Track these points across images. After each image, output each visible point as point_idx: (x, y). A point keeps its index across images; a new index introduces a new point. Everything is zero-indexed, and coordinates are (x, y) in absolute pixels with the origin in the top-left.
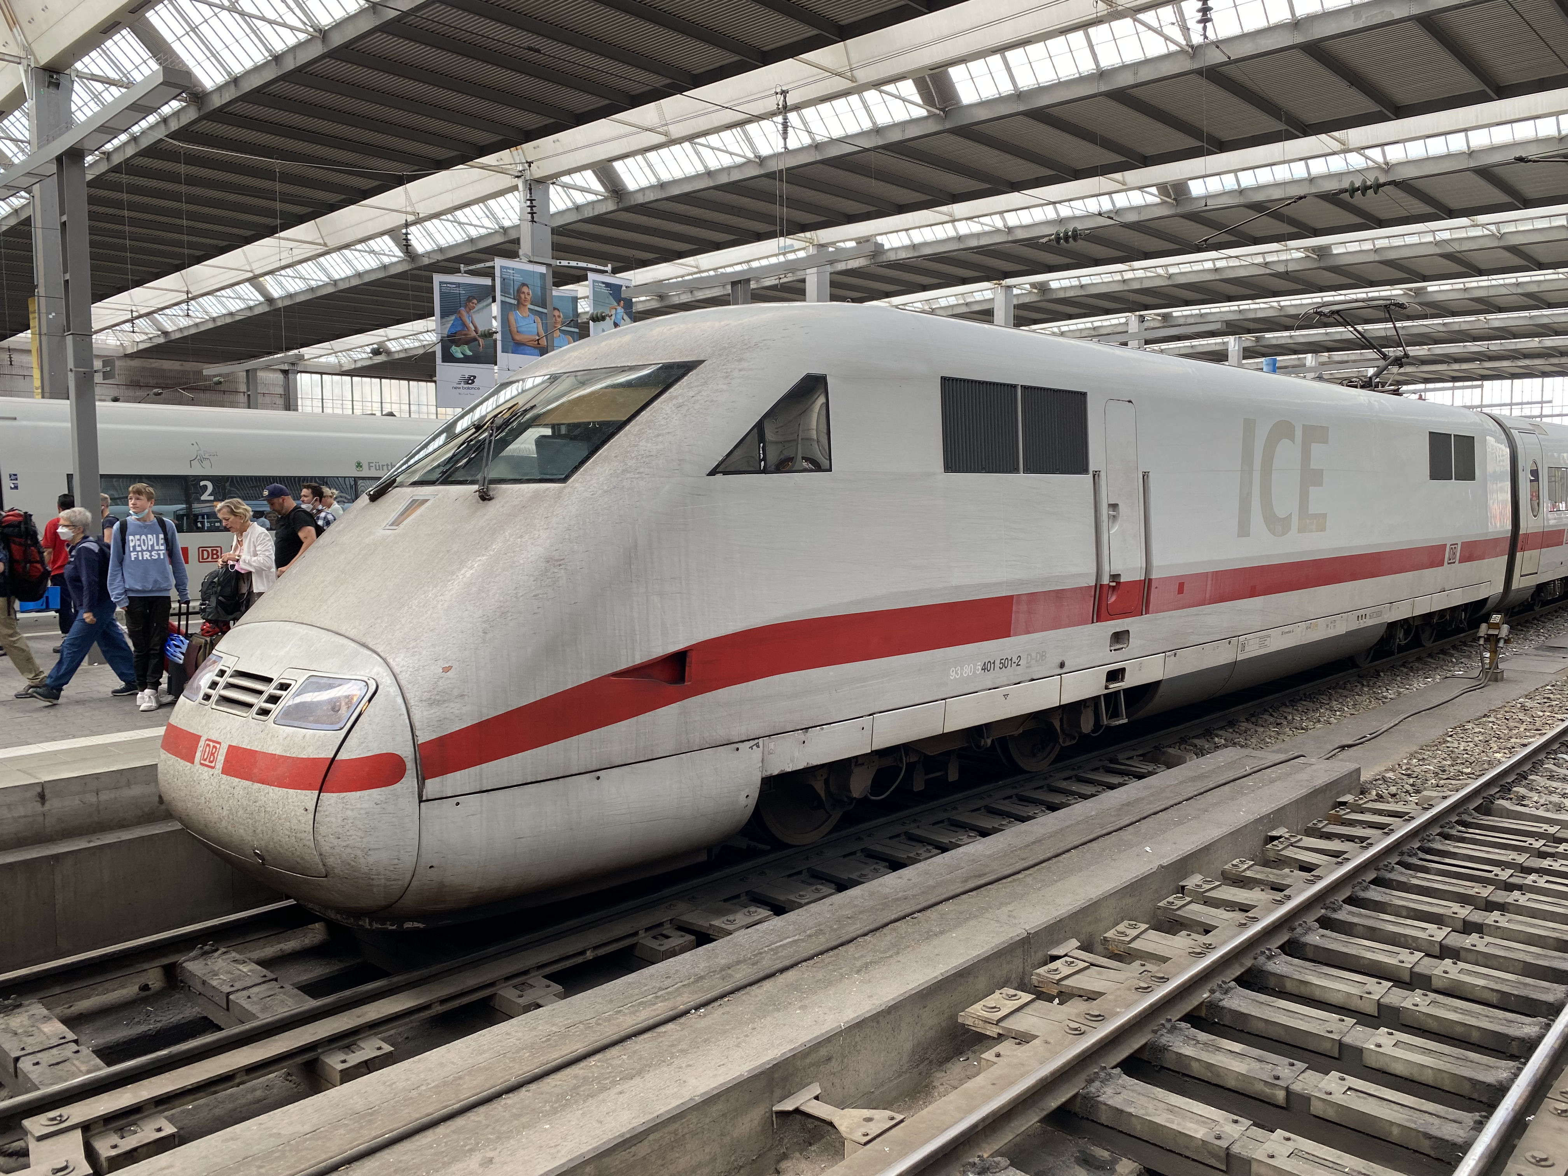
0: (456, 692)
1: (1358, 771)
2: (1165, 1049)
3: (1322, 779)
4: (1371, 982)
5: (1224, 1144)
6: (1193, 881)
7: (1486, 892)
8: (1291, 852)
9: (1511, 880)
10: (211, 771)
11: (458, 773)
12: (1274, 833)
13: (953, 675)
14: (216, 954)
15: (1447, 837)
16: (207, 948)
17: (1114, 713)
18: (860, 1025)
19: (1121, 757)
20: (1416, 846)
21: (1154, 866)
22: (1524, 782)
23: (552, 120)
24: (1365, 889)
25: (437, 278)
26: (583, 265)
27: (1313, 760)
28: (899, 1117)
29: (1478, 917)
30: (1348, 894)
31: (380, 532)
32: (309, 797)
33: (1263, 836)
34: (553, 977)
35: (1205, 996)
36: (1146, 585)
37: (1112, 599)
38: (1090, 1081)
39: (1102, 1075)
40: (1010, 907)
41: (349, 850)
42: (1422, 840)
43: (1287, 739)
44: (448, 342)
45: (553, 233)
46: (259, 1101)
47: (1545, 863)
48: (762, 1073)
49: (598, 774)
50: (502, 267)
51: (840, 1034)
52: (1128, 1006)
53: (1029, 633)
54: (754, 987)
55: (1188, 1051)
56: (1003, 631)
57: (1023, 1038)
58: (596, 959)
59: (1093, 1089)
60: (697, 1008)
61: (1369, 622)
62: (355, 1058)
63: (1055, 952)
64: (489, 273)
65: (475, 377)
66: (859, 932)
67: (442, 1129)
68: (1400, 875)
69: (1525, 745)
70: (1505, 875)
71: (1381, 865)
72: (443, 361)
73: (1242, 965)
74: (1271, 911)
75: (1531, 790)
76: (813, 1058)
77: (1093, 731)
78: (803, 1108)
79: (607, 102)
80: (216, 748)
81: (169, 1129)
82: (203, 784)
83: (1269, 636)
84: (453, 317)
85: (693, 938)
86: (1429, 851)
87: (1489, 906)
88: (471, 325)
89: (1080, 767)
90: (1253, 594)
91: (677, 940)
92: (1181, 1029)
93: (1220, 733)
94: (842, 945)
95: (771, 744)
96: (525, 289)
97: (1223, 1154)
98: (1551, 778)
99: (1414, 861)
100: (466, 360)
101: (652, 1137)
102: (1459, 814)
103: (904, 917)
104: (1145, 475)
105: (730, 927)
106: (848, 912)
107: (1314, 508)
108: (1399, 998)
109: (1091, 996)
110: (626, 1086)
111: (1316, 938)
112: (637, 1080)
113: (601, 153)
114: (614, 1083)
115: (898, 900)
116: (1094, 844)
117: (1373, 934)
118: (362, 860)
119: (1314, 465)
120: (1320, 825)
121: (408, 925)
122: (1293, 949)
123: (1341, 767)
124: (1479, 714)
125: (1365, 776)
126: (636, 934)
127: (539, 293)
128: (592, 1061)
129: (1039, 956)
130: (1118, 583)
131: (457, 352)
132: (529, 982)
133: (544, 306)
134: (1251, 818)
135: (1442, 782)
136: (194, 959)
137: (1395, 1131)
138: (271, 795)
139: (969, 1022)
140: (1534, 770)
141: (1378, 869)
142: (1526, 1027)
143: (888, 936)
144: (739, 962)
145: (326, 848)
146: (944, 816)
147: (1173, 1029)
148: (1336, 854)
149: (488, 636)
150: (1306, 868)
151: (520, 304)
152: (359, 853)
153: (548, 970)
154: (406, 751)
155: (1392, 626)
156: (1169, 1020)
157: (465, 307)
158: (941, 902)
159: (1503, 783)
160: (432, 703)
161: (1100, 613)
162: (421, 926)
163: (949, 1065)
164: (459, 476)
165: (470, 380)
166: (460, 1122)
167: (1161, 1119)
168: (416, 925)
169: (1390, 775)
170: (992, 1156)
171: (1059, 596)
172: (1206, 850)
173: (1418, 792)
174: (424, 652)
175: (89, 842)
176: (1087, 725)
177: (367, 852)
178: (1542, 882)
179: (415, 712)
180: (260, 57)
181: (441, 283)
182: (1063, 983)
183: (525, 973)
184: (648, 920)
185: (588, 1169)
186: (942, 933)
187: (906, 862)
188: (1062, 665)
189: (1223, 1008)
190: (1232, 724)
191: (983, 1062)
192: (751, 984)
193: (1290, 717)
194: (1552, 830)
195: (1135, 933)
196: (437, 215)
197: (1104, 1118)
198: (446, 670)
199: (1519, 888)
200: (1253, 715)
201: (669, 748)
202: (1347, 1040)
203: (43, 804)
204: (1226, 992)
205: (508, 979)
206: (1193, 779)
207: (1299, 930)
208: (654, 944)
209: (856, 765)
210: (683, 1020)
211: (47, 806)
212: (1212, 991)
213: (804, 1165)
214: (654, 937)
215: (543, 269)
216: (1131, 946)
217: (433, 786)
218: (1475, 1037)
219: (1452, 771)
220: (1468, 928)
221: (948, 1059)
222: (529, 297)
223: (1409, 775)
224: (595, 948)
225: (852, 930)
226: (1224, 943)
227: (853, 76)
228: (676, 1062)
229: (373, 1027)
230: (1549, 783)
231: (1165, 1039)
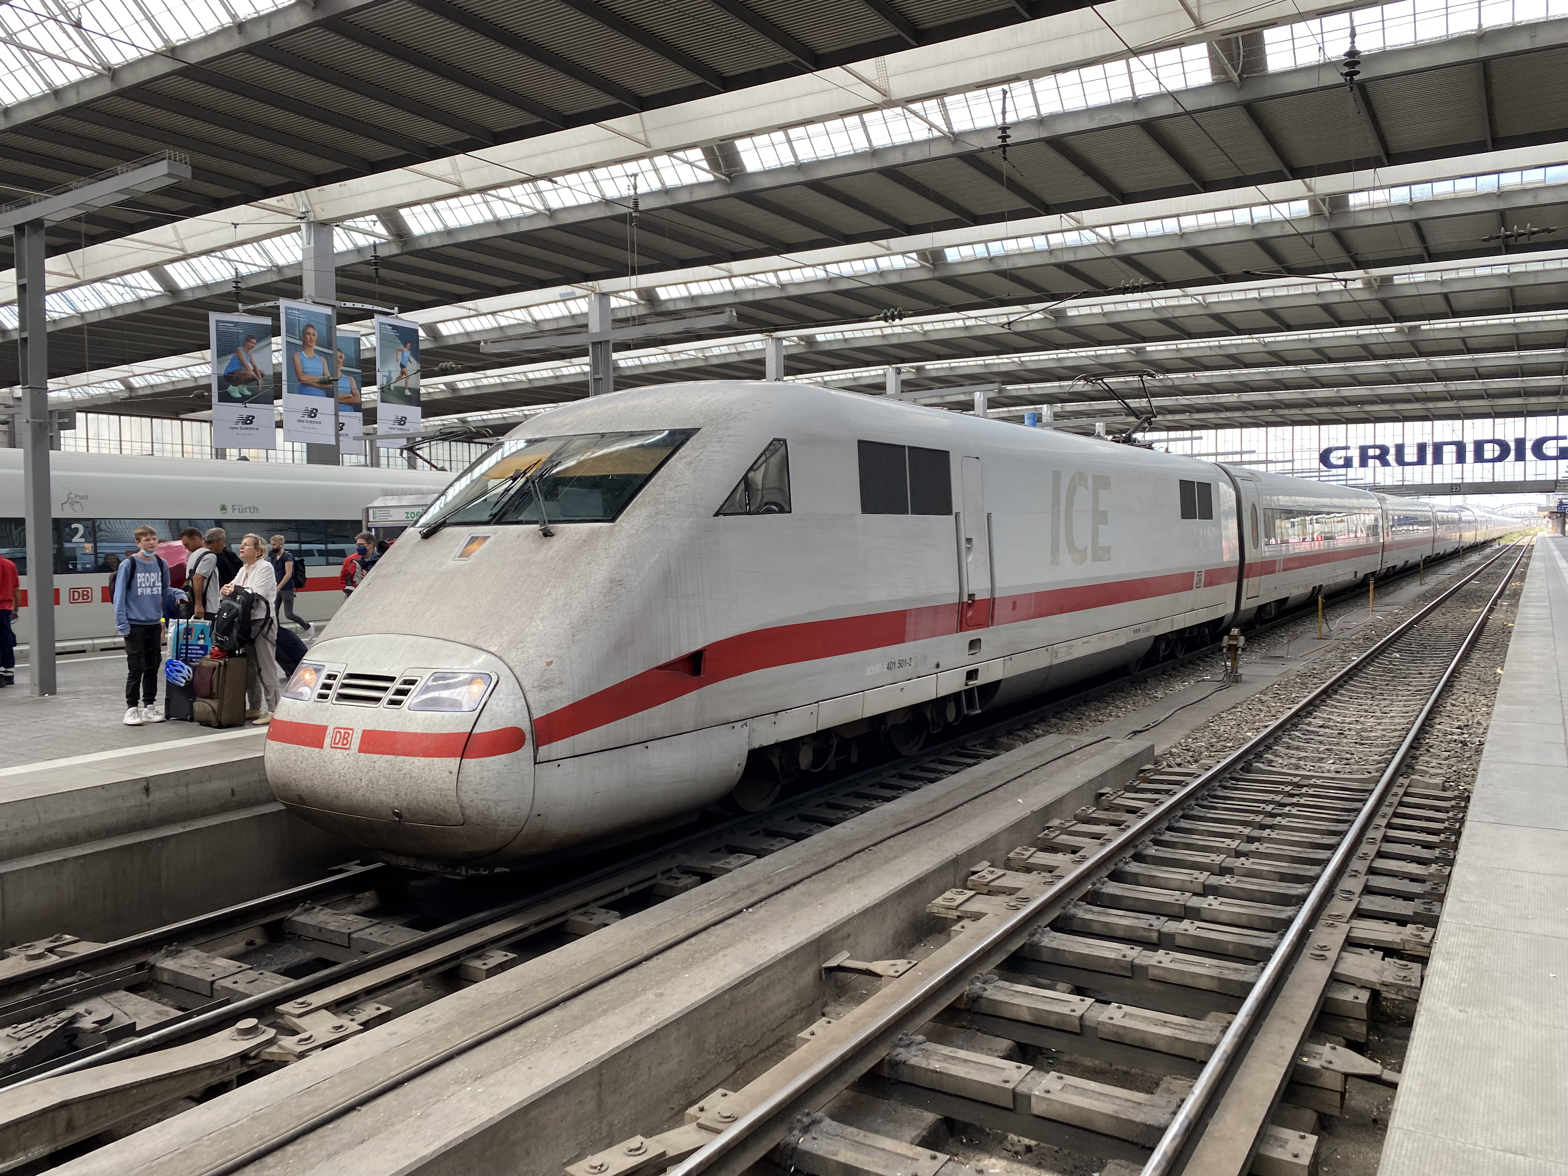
0: (557, 681)
1: (1152, 747)
2: (1073, 917)
3: (1129, 753)
4: (1196, 873)
5: (1129, 959)
6: (1056, 822)
7: (1259, 818)
8: (1119, 801)
9: (1274, 811)
10: (346, 752)
11: (559, 742)
12: (1102, 791)
13: (869, 673)
14: (315, 911)
15: (1225, 788)
16: (307, 906)
17: (971, 706)
18: (865, 913)
19: (968, 745)
20: (1206, 793)
21: (1028, 812)
22: (1270, 751)
23: (345, 167)
24: (1178, 821)
25: (214, 317)
26: (369, 307)
27: (1118, 740)
28: (914, 962)
29: (1256, 833)
30: (1167, 825)
31: (451, 563)
32: (452, 763)
33: (1094, 794)
34: (609, 907)
35: (1090, 887)
36: (992, 602)
37: (970, 614)
38: (1033, 935)
39: (1040, 931)
40: (936, 841)
41: (484, 802)
42: (1209, 790)
43: (1090, 729)
44: (226, 380)
45: (337, 275)
46: (413, 1002)
47: (1295, 800)
48: (814, 941)
49: (647, 744)
50: (287, 308)
51: (854, 918)
52: (1042, 893)
53: (916, 640)
54: (779, 895)
55: (1089, 916)
56: (899, 638)
57: (976, 916)
58: (631, 895)
59: (1036, 938)
60: (747, 908)
61: (1142, 635)
62: (492, 962)
63: (974, 869)
64: (274, 313)
65: (253, 417)
66: (838, 859)
67: (613, 982)
68: (1198, 812)
69: (1266, 727)
70: (1269, 808)
71: (1185, 806)
72: (219, 401)
73: (1108, 869)
74: (1119, 836)
75: (1276, 756)
76: (841, 933)
77: (955, 721)
78: (842, 964)
79: (404, 152)
80: (349, 734)
81: (385, 1009)
82: (336, 762)
83: (1072, 646)
84: (231, 357)
85: (698, 878)
86: (1216, 797)
87: (1263, 827)
88: (250, 365)
89: (940, 753)
90: (1062, 611)
91: (686, 880)
92: (1080, 905)
93: (1037, 726)
94: (828, 868)
95: (755, 724)
96: (311, 330)
97: (1129, 966)
98: (1288, 748)
99: (1206, 803)
100: (243, 400)
101: (758, 979)
102: (1230, 773)
103: (864, 850)
104: (989, 515)
105: (728, 867)
106: (820, 850)
107: (1102, 542)
108: (1214, 880)
109: (1010, 891)
110: (727, 951)
111: (1152, 851)
112: (730, 949)
113: (390, 200)
114: (717, 952)
115: (851, 840)
116: (978, 800)
117: (1189, 846)
118: (493, 811)
119: (1101, 508)
120: (1135, 784)
121: (497, 870)
122: (1139, 858)
123: (1139, 744)
124: (1229, 706)
125: (1158, 751)
126: (654, 877)
127: (325, 334)
128: (693, 940)
129: (963, 873)
130: (973, 601)
131: (234, 391)
132: (590, 911)
133: (329, 347)
134: (1087, 779)
135: (1213, 754)
136: (299, 914)
137: (1230, 947)
138: (417, 765)
139: (935, 910)
140: (1276, 742)
141: (1183, 809)
142: (1298, 889)
143: (857, 863)
144: (757, 883)
145: (466, 801)
146: (852, 790)
147: (1075, 906)
148: (1152, 801)
149: (577, 638)
150: (1132, 811)
151: (305, 345)
152: (492, 804)
153: (601, 903)
154: (525, 726)
155: (1158, 639)
156: (1072, 900)
157: (244, 345)
158: (885, 840)
159: (1256, 751)
160: (542, 689)
161: (963, 625)
162: (507, 870)
163: (914, 949)
164: (509, 517)
165: (249, 420)
166: (622, 978)
167: (1086, 951)
168: (504, 870)
169: (1174, 750)
170: (988, 974)
171: (935, 610)
172: (1059, 801)
173: (1196, 761)
174: (531, 651)
175: (184, 827)
176: (951, 715)
177: (497, 803)
178: (1294, 811)
179: (528, 695)
180: (36, 89)
181: (217, 321)
182: (992, 884)
183: (585, 905)
184: (660, 867)
185: (727, 997)
186: (895, 858)
187: (836, 821)
188: (938, 666)
189: (1104, 893)
190: (1043, 720)
191: (953, 933)
192: (777, 893)
193: (1087, 714)
194: (1296, 780)
195: (1029, 853)
196: (208, 252)
197: (1045, 957)
198: (549, 664)
199: (1280, 815)
200: (1057, 713)
201: (691, 725)
202: (1189, 904)
203: (148, 795)
204: (1103, 884)
205: (575, 908)
206: (1033, 756)
207: (1140, 847)
208: (671, 883)
209: (804, 744)
210: (740, 915)
211: (151, 798)
212: (1094, 884)
213: (839, 1009)
214: (668, 879)
215: (328, 311)
216: (1030, 861)
217: (544, 751)
218: (1268, 897)
219: (1219, 746)
220: (1251, 840)
221: (912, 945)
222: (314, 338)
223: (1188, 750)
224: (630, 886)
225: (830, 860)
226: (1093, 855)
227: (647, 142)
228: (753, 938)
229: (494, 942)
230: (1288, 751)
231: (1072, 911)
